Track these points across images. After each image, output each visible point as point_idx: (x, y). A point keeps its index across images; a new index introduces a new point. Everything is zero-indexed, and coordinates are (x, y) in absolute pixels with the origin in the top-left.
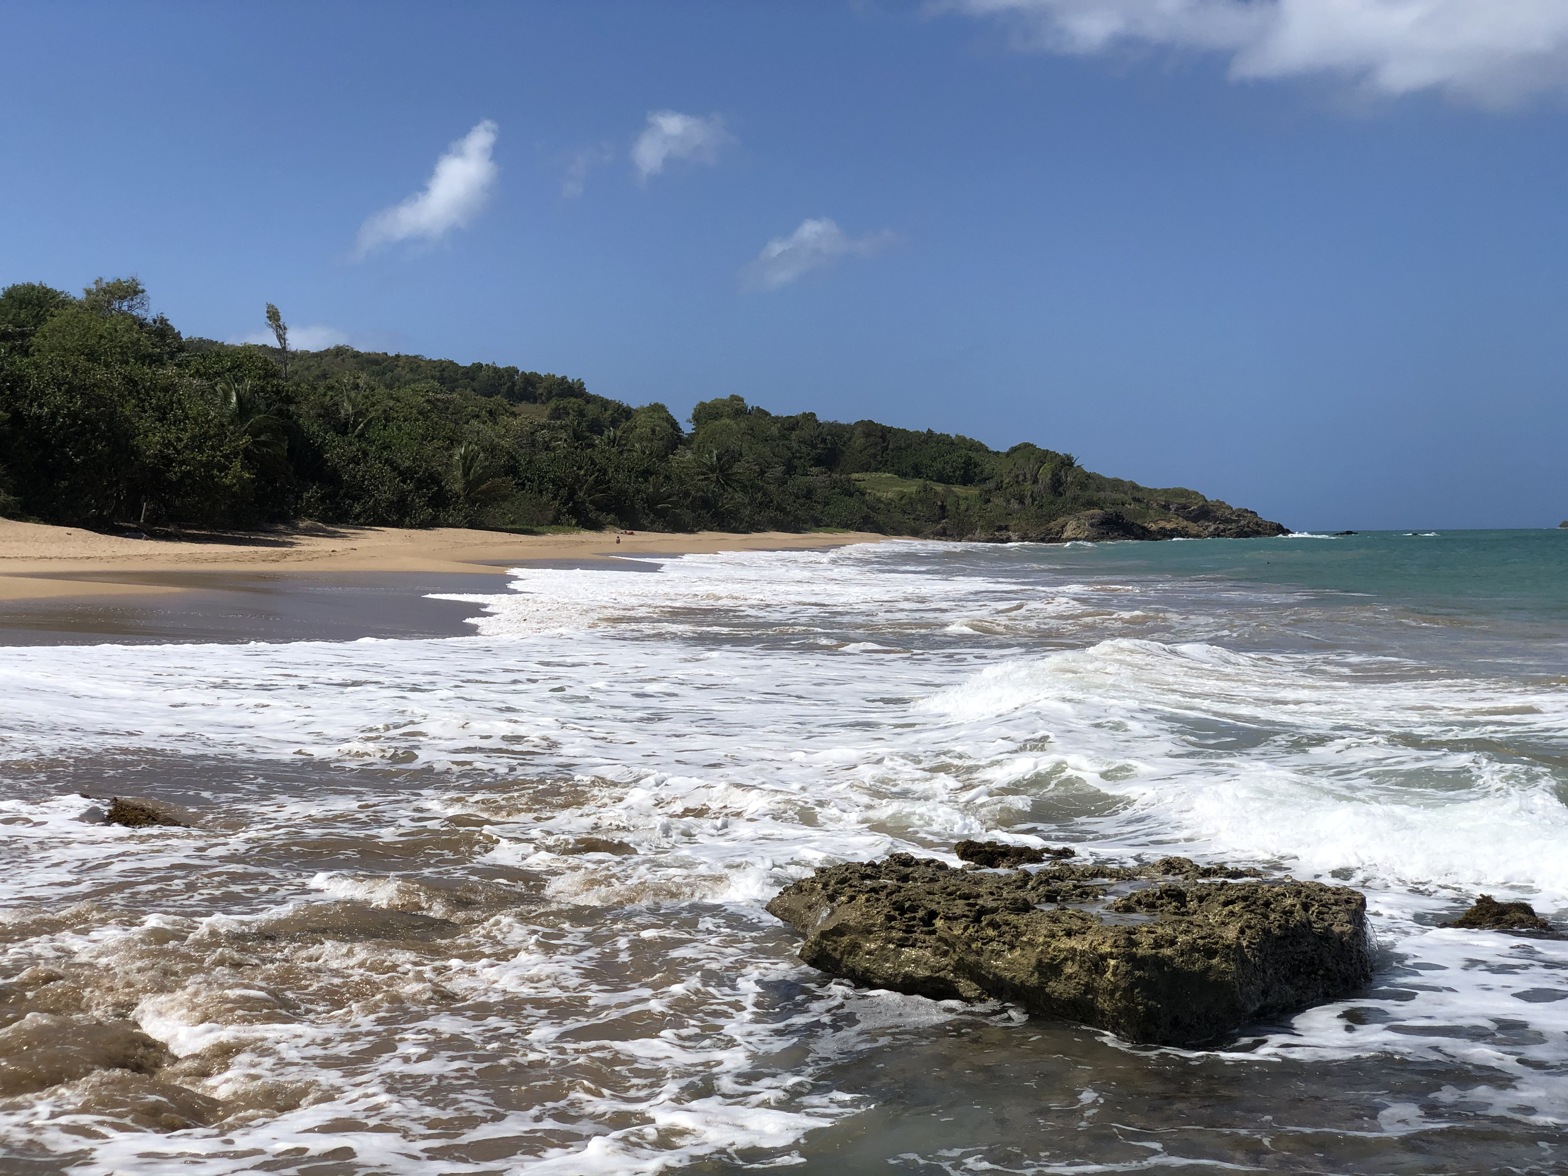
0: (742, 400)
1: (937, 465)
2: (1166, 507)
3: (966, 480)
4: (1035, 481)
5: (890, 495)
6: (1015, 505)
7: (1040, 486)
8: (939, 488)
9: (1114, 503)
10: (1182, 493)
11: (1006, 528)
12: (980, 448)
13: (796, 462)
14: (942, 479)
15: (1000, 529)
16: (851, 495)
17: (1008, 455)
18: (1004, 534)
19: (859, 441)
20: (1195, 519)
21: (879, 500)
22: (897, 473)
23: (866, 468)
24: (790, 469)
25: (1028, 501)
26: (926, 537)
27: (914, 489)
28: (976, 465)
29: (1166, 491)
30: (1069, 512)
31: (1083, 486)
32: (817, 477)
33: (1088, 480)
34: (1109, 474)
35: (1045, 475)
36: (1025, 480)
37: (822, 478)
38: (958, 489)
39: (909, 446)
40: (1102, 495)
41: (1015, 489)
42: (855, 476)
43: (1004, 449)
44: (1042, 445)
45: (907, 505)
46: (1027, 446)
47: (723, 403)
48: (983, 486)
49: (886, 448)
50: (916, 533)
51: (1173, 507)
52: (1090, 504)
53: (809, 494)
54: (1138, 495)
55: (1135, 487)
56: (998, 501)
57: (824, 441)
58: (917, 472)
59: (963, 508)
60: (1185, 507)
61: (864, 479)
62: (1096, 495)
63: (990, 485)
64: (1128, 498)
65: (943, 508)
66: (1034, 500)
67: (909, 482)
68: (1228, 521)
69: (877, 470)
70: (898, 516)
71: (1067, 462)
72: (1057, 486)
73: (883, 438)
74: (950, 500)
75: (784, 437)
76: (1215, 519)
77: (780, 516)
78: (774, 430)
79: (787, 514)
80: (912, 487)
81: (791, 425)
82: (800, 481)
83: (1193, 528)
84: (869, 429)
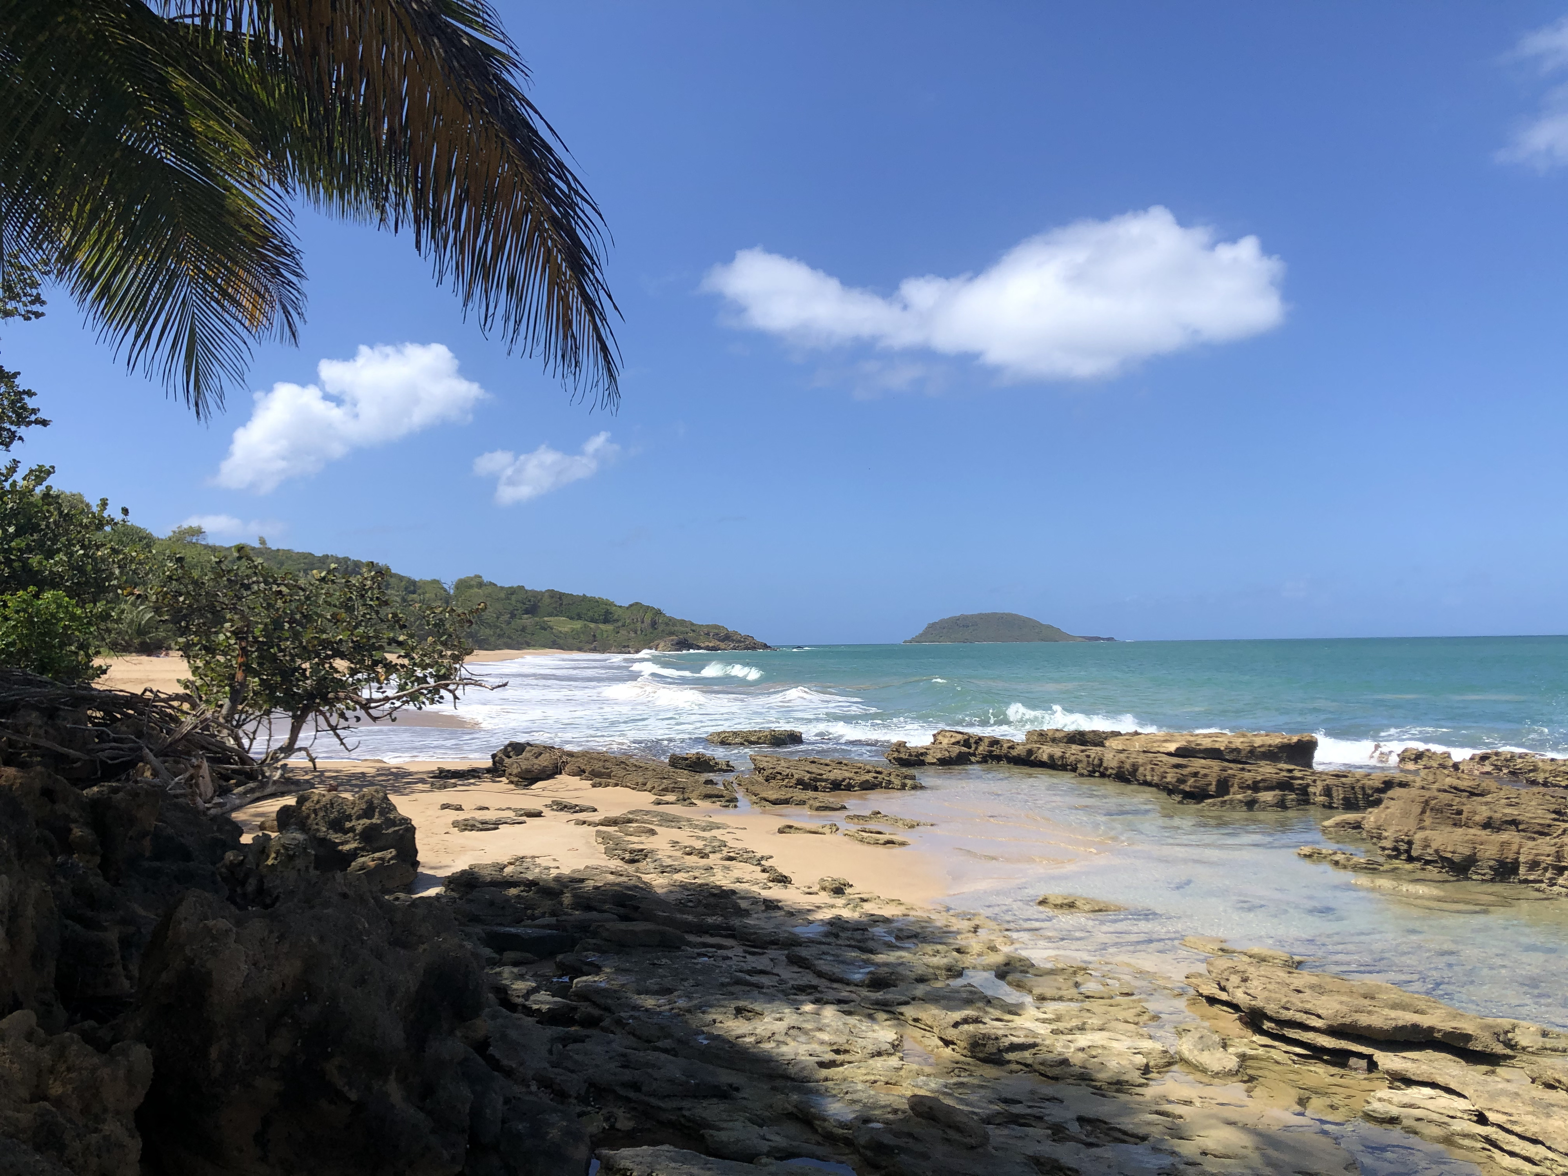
0: (480, 577)
1: (590, 614)
2: (708, 634)
3: (606, 621)
4: (643, 622)
5: (566, 629)
6: (632, 635)
7: (645, 624)
8: (592, 625)
9: (682, 633)
10: (716, 627)
11: (628, 646)
12: (612, 604)
13: (516, 612)
14: (593, 620)
15: (624, 647)
16: (545, 630)
17: (628, 608)
18: (627, 650)
19: (547, 600)
20: (723, 641)
21: (560, 632)
22: (567, 617)
23: (550, 615)
24: (513, 616)
25: (639, 632)
26: (585, 652)
27: (579, 626)
28: (611, 613)
29: (708, 626)
30: (661, 638)
31: (667, 624)
32: (527, 620)
33: (671, 622)
34: (678, 618)
35: (648, 620)
36: (637, 621)
37: (529, 621)
38: (602, 626)
39: (574, 603)
40: (676, 628)
41: (632, 626)
42: (546, 619)
43: (627, 605)
44: (645, 603)
45: (575, 635)
46: (637, 603)
47: (471, 579)
48: (615, 625)
49: (561, 604)
50: (580, 649)
51: (711, 634)
52: (672, 633)
53: (524, 629)
54: (693, 628)
55: (692, 624)
56: (623, 632)
57: (529, 601)
58: (579, 617)
59: (605, 636)
60: (717, 634)
61: (551, 620)
62: (673, 629)
63: (620, 624)
64: (688, 630)
65: (594, 636)
66: (642, 631)
67: (575, 622)
68: (740, 641)
69: (557, 616)
70: (570, 641)
71: (659, 613)
72: (654, 624)
73: (560, 598)
74: (599, 631)
75: (508, 598)
76: (733, 641)
77: (509, 641)
78: (502, 595)
79: (513, 640)
80: (578, 625)
81: (512, 592)
82: (518, 623)
83: (722, 645)
84: (552, 594)
